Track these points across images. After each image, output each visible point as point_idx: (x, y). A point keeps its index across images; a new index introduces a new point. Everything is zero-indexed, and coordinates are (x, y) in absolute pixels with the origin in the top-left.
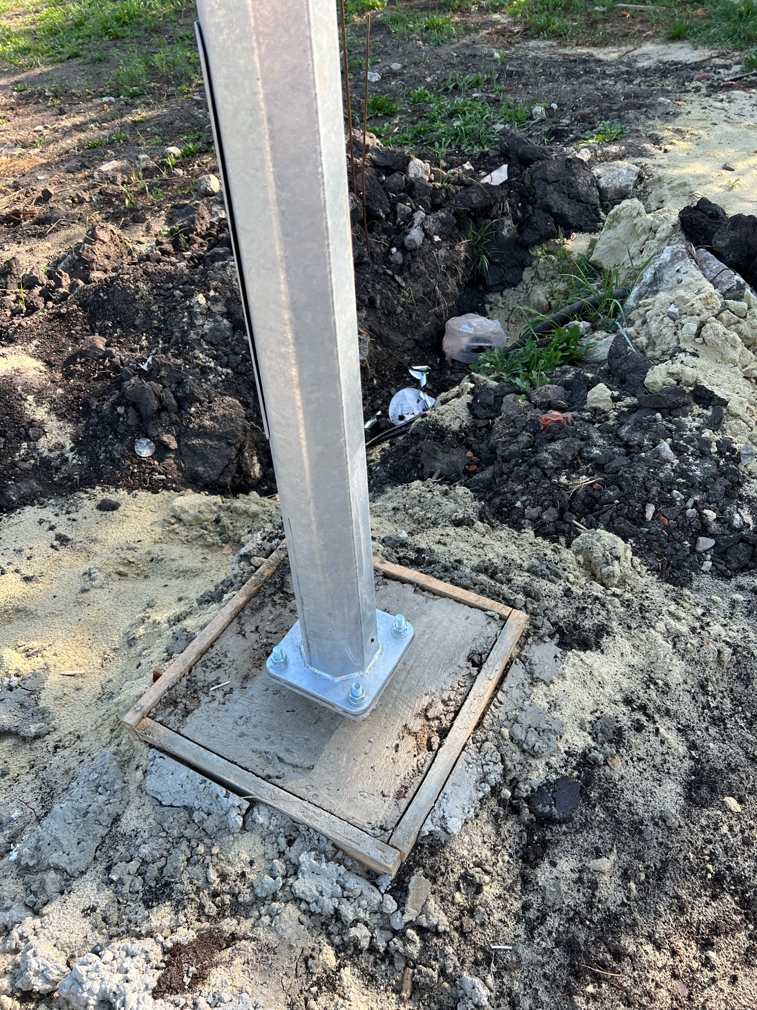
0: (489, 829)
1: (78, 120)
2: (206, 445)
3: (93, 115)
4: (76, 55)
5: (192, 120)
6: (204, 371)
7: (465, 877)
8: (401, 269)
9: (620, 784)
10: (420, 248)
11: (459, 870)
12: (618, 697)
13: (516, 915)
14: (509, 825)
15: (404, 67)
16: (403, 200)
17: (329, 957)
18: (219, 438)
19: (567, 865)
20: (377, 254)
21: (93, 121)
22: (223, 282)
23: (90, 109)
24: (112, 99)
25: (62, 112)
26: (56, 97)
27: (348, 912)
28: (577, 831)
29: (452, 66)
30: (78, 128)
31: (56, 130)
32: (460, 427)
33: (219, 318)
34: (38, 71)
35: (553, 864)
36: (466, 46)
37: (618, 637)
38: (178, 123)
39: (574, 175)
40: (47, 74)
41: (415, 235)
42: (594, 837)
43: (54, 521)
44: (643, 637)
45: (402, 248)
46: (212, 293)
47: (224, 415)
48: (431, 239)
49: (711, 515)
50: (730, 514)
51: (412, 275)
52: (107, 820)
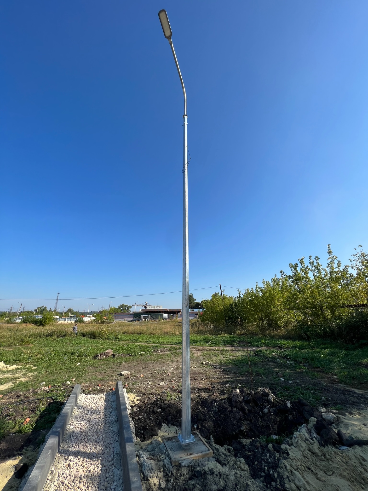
0: (188, 471)
1: (229, 376)
2: (204, 430)
3: (232, 376)
4: (237, 365)
5: (248, 381)
6: (210, 416)
7: (181, 473)
8: (261, 417)
9: (208, 479)
10: (266, 414)
11: (181, 472)
12: (218, 472)
13: (183, 483)
14: (190, 473)
15: (300, 382)
16: (266, 403)
17: (162, 470)
18: (207, 429)
19: (193, 482)
20: (256, 412)
21: (231, 377)
22: (220, 403)
23: (232, 375)
24: (237, 374)
25: (227, 375)
26: (229, 372)
27: (167, 465)
28: (198, 480)
29: (311, 384)
30: (228, 378)
31: (224, 377)
32: (246, 444)
33: (217, 408)
34: (230, 367)
35: (192, 481)
36: (319, 381)
37: (227, 467)
38: (245, 381)
39: (313, 411)
40: (231, 368)
41: (266, 410)
42: (199, 482)
43: (177, 430)
44: (231, 470)
45: (262, 412)
46: (217, 404)
47: (209, 425)
48: (271, 413)
49: (266, 468)
50: (270, 470)
51: (264, 420)
52: (154, 448)
